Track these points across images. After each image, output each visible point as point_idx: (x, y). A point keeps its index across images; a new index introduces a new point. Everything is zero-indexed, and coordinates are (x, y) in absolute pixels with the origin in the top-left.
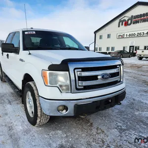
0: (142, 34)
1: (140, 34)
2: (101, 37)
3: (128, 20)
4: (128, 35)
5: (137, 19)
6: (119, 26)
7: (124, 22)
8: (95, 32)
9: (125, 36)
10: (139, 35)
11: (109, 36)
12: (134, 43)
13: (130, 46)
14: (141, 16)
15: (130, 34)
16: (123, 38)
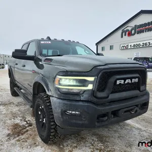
0: (148, 44)
1: (146, 44)
2: (103, 49)
3: (132, 30)
4: (132, 45)
8: (97, 44)
9: (129, 47)
11: (111, 48)
12: (140, 54)
15: (134, 45)
16: (127, 49)
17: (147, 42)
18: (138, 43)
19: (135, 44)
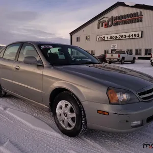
0: (124, 37)
1: (122, 36)
2: (78, 39)
3: (109, 21)
4: (109, 37)
5: (118, 21)
6: (99, 28)
7: (104, 24)
8: (71, 34)
9: (106, 39)
10: (121, 38)
11: (87, 38)
12: (116, 46)
13: (112, 50)
14: (122, 17)
15: (111, 37)
16: (103, 40)
17: (123, 34)
18: (115, 35)
19: (112, 35)
